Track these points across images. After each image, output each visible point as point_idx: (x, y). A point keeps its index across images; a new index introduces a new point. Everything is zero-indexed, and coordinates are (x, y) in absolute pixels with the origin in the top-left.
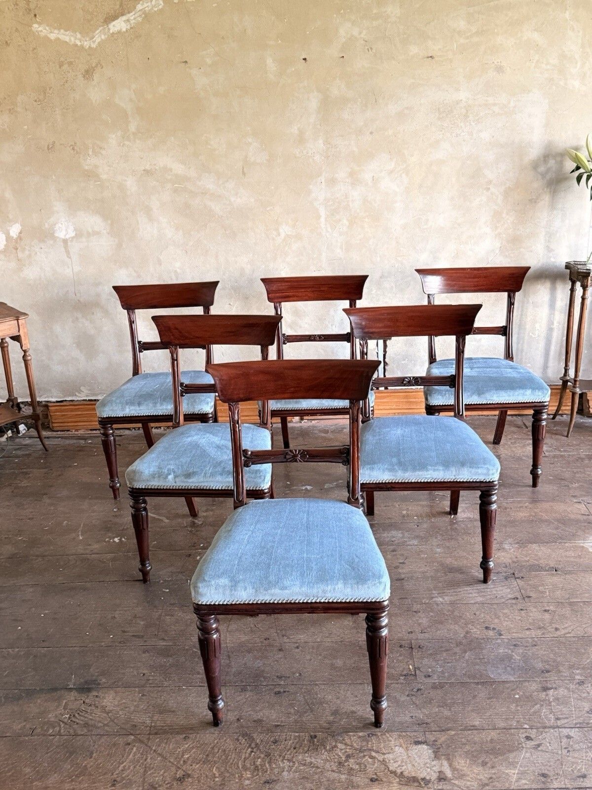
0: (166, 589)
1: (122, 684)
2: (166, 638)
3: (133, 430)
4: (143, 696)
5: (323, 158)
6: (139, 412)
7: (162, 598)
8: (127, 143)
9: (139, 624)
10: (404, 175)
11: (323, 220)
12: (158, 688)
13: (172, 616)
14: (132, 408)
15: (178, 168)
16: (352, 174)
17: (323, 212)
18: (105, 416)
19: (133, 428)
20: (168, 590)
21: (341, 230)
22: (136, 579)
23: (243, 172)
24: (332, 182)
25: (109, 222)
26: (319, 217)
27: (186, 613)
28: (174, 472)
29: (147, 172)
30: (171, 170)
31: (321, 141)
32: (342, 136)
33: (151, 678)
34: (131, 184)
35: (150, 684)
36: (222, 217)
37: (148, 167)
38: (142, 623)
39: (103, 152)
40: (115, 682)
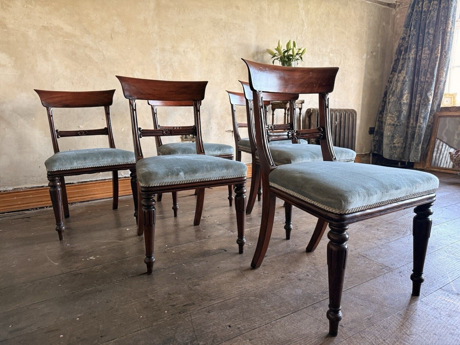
0: (173, 273)
1: (221, 339)
2: (214, 299)
3: (32, 210)
4: (250, 340)
5: (158, 36)
6: (85, 165)
7: (177, 278)
8: (29, 6)
9: (179, 297)
10: (199, 52)
11: (159, 71)
12: (254, 330)
13: (198, 285)
14: (80, 162)
15: (68, 28)
16: (173, 47)
17: (158, 67)
18: (55, 170)
19: (31, 209)
20: (174, 273)
21: (169, 78)
22: (139, 274)
23: (111, 37)
24: (163, 50)
25: (14, 58)
26: (156, 69)
27: (207, 280)
28: (183, 170)
29: (45, 28)
30: (62, 29)
31: (156, 27)
32: (168, 26)
33: (239, 326)
34: (32, 34)
35: (245, 330)
36: (97, 62)
37: (45, 24)
38: (181, 296)
39: (10, 9)
40: (213, 341)
